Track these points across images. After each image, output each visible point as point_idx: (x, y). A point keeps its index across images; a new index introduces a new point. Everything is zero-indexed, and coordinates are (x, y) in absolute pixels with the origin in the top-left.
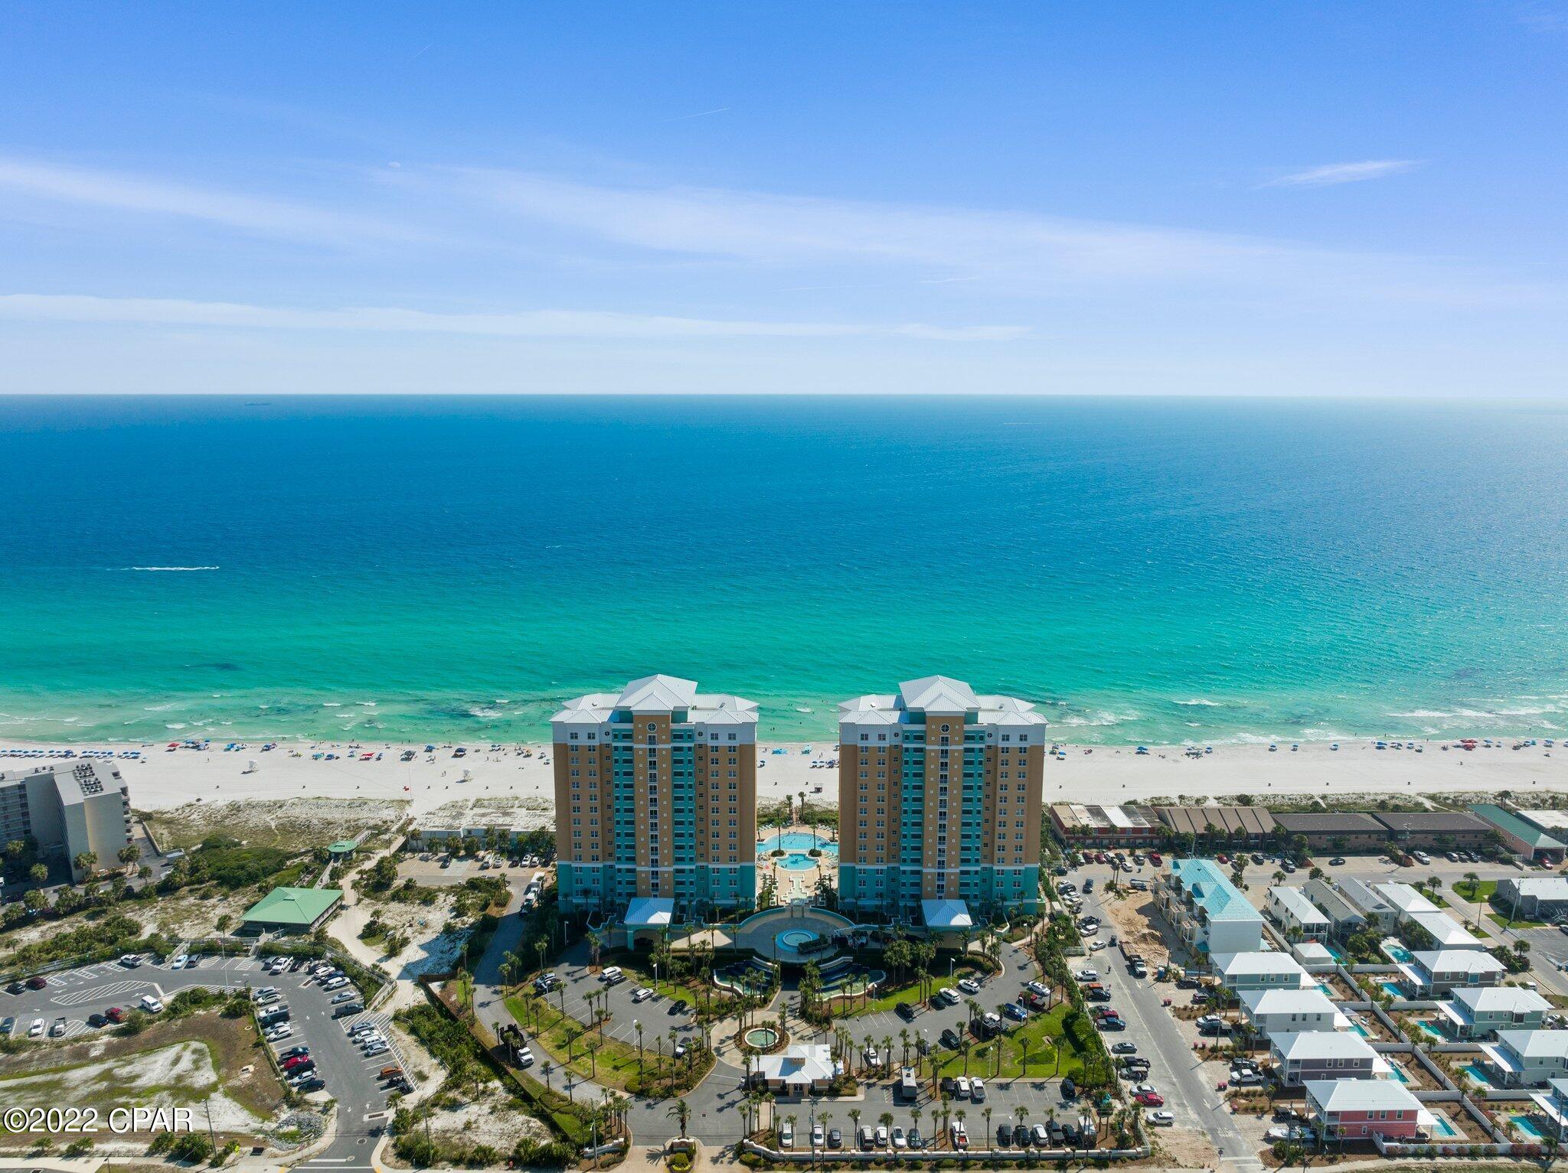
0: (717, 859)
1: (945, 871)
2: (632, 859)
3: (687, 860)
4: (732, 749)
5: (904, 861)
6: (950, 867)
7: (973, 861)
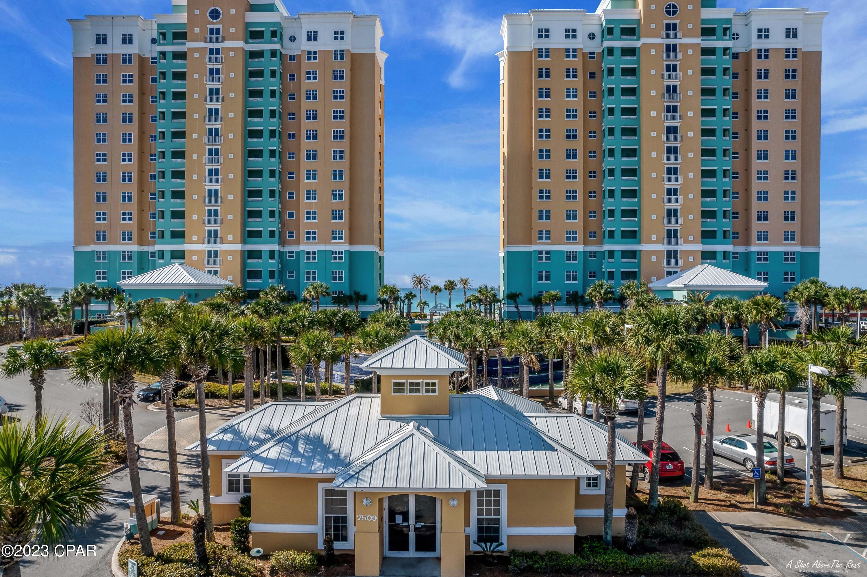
0: (311, 236)
1: (679, 247)
2: (179, 235)
3: (266, 234)
4: (340, 55)
5: (611, 234)
6: (686, 241)
7: (720, 235)
